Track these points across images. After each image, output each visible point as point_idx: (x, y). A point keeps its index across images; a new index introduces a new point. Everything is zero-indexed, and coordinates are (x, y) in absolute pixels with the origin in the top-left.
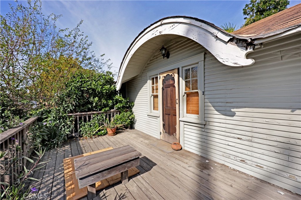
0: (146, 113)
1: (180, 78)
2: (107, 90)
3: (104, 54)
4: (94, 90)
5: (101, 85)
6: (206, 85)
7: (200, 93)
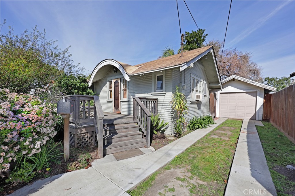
0: (106, 101)
1: (121, 82)
2: (83, 86)
3: (80, 63)
4: (75, 85)
5: (79, 83)
6: (129, 86)
7: (127, 89)
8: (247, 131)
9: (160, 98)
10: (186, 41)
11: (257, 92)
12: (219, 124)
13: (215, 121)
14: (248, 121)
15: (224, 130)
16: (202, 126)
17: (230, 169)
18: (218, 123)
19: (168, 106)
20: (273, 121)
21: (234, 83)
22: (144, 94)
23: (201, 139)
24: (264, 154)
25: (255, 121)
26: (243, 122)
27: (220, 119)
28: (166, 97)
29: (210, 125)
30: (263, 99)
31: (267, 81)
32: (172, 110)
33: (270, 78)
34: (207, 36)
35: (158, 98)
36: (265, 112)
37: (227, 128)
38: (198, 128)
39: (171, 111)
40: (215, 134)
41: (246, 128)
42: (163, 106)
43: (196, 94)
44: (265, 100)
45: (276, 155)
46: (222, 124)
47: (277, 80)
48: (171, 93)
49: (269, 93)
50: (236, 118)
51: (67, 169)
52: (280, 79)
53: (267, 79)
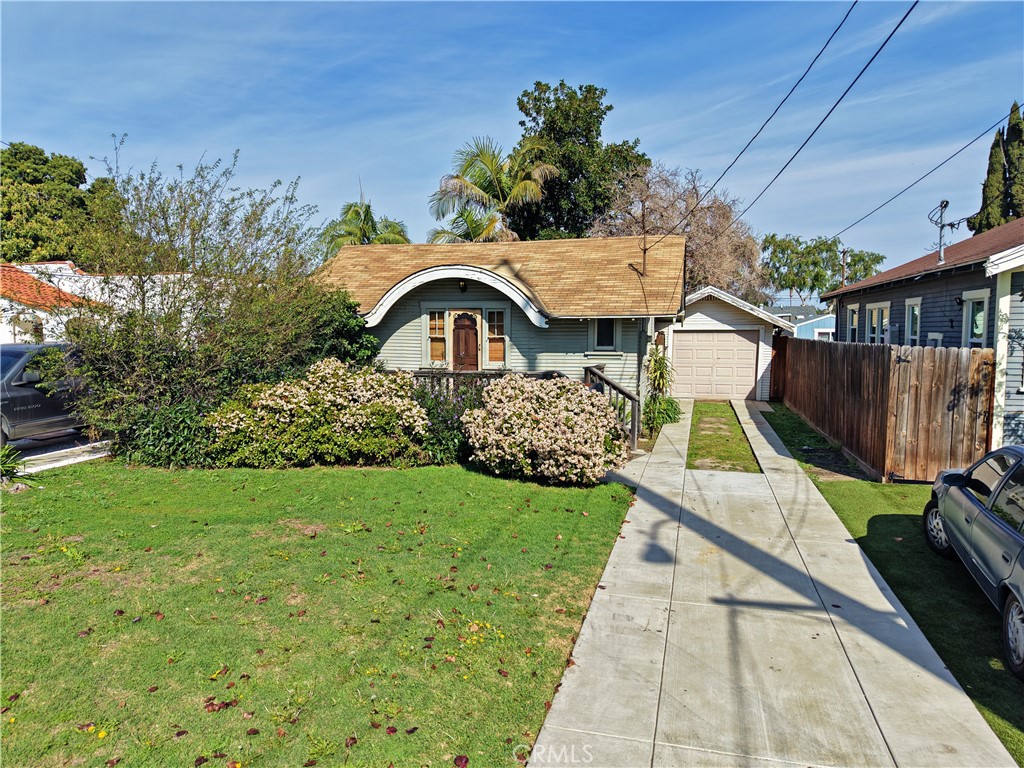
1: (483, 320)
7: (507, 339)
8: (753, 420)
9: (611, 365)
11: (758, 331)
12: (691, 414)
14: (743, 403)
15: (710, 423)
18: (686, 411)
21: (710, 306)
22: (564, 354)
23: (690, 437)
24: (781, 442)
25: (756, 402)
26: (731, 406)
30: (771, 349)
31: (771, 249)
33: (779, 238)
35: (605, 364)
36: (774, 381)
37: (712, 419)
38: (663, 423)
40: (703, 430)
41: (749, 417)
44: (774, 352)
45: (794, 442)
46: (696, 413)
47: (799, 249)
48: (636, 355)
49: (783, 335)
50: (714, 398)
52: (809, 243)
53: (769, 241)
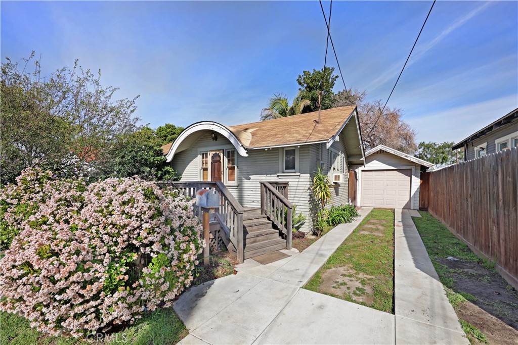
1: (225, 157)
2: (158, 161)
7: (236, 167)
8: (403, 223)
9: (292, 182)
10: (305, 85)
11: (411, 169)
12: (365, 216)
13: (359, 212)
14: (401, 210)
15: (374, 224)
16: (344, 219)
17: (394, 263)
18: (363, 214)
19: (303, 194)
20: (433, 210)
21: (381, 156)
22: (265, 175)
23: (349, 236)
24: (425, 248)
25: (410, 210)
26: (394, 212)
27: (363, 209)
28: (300, 180)
29: (353, 218)
30: (419, 180)
31: (423, 148)
32: (310, 198)
33: (426, 143)
34: (337, 79)
35: (288, 182)
36: (422, 198)
37: (377, 221)
38: (339, 223)
39: (308, 199)
40: (364, 230)
41: (400, 220)
42: (297, 193)
43: (334, 175)
44: (422, 181)
45: (437, 248)
46: (368, 216)
47: (436, 147)
48: (309, 175)
49: (427, 171)
50: (385, 207)
51: (214, 275)
52: (440, 145)
53: (422, 145)
